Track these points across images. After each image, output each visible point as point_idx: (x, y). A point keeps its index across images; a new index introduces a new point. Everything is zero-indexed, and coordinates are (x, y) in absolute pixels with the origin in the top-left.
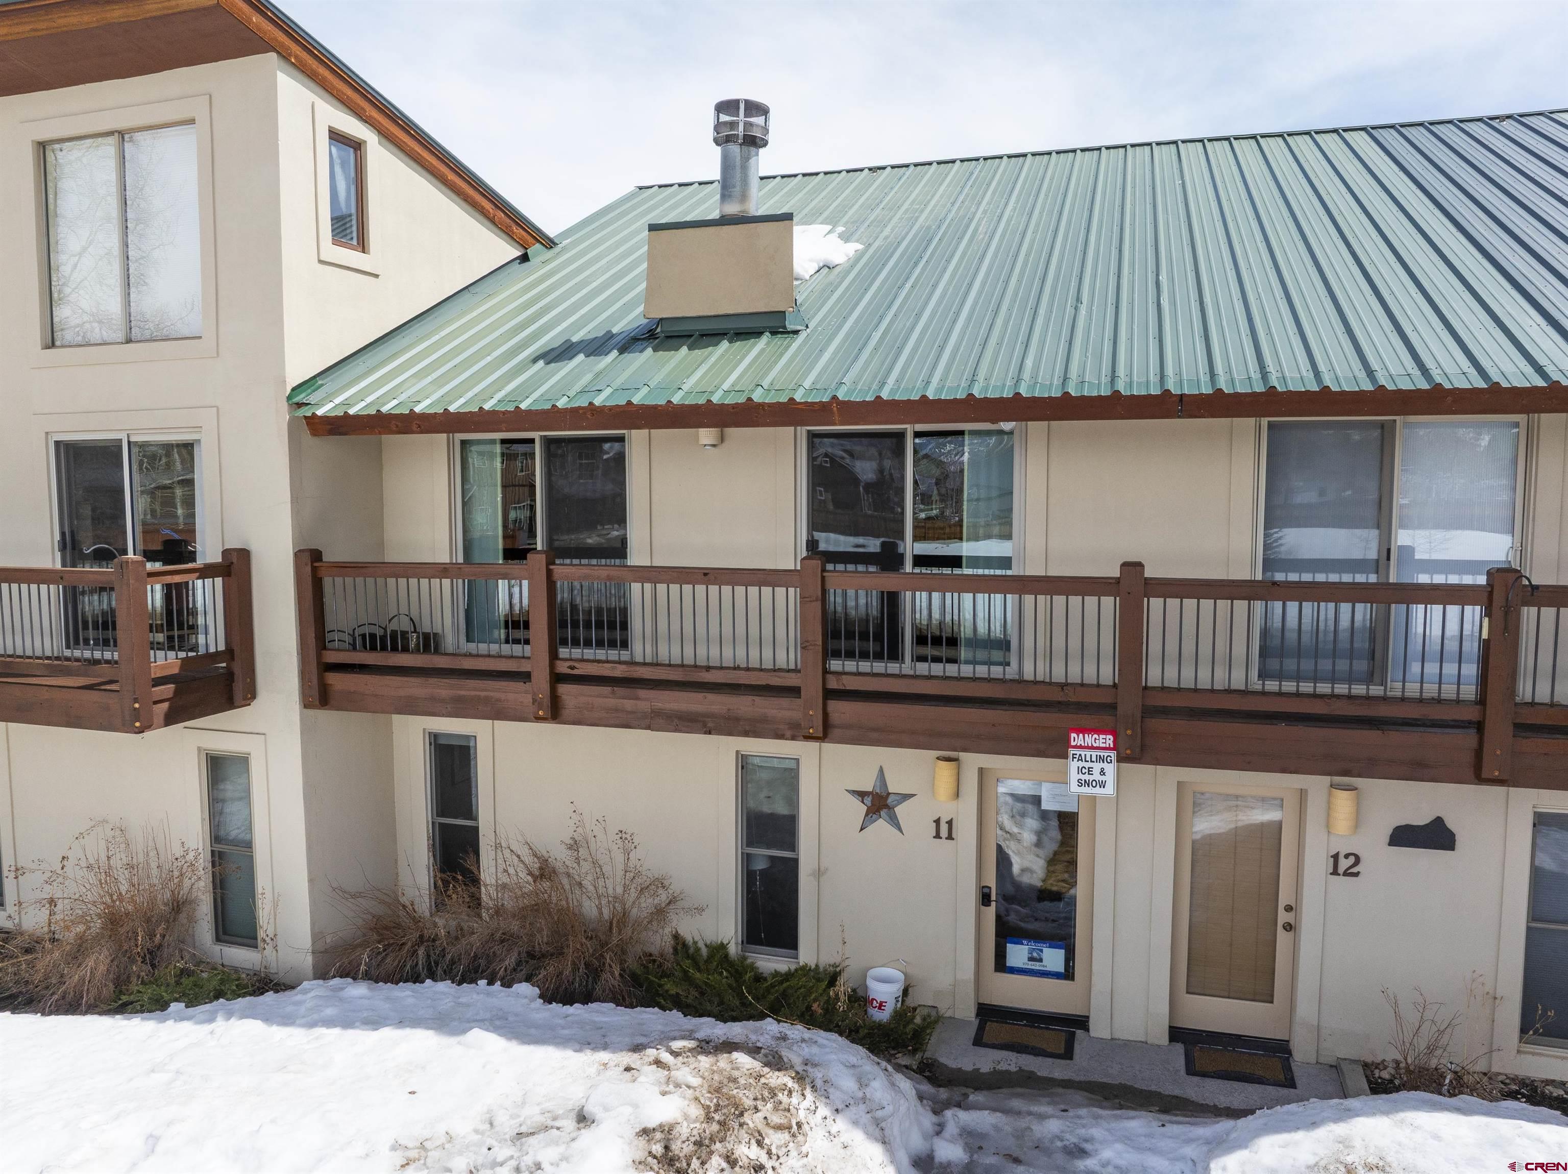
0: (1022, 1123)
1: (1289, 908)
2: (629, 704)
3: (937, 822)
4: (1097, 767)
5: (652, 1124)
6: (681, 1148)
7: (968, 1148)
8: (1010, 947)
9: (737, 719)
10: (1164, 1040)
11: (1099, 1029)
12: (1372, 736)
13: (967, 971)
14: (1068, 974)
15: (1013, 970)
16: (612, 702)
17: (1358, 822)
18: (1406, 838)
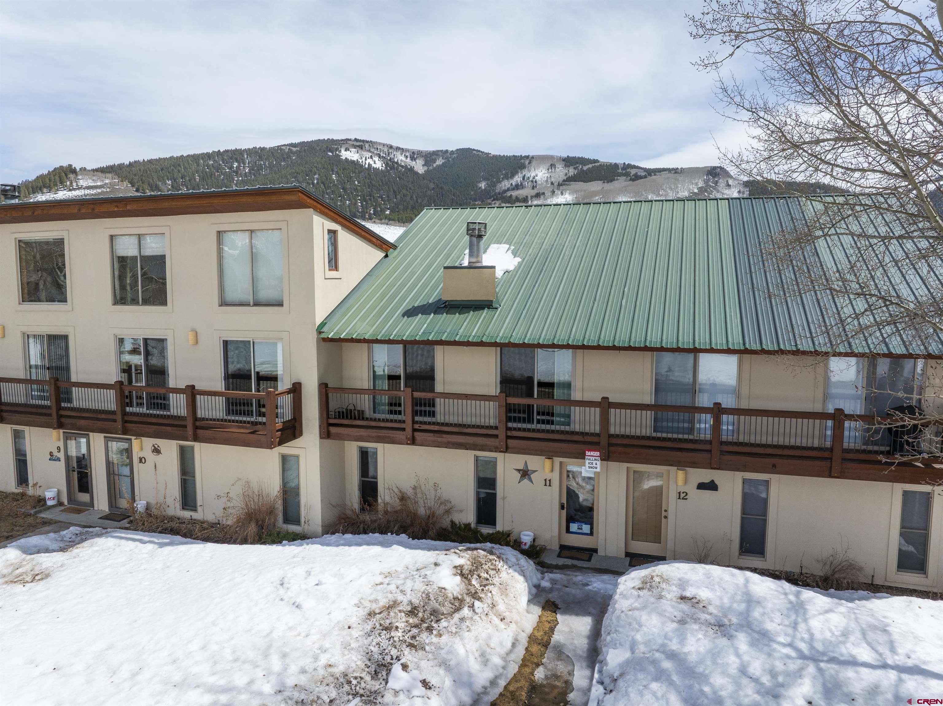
0: (569, 577)
1: (666, 511)
2: (439, 439)
3: (545, 480)
4: (594, 462)
5: (457, 565)
6: (465, 572)
7: (551, 583)
8: (571, 524)
9: (477, 445)
10: (623, 556)
11: (601, 553)
12: (679, 453)
13: (555, 532)
14: (591, 534)
15: (572, 533)
16: (433, 439)
17: (686, 482)
18: (701, 486)
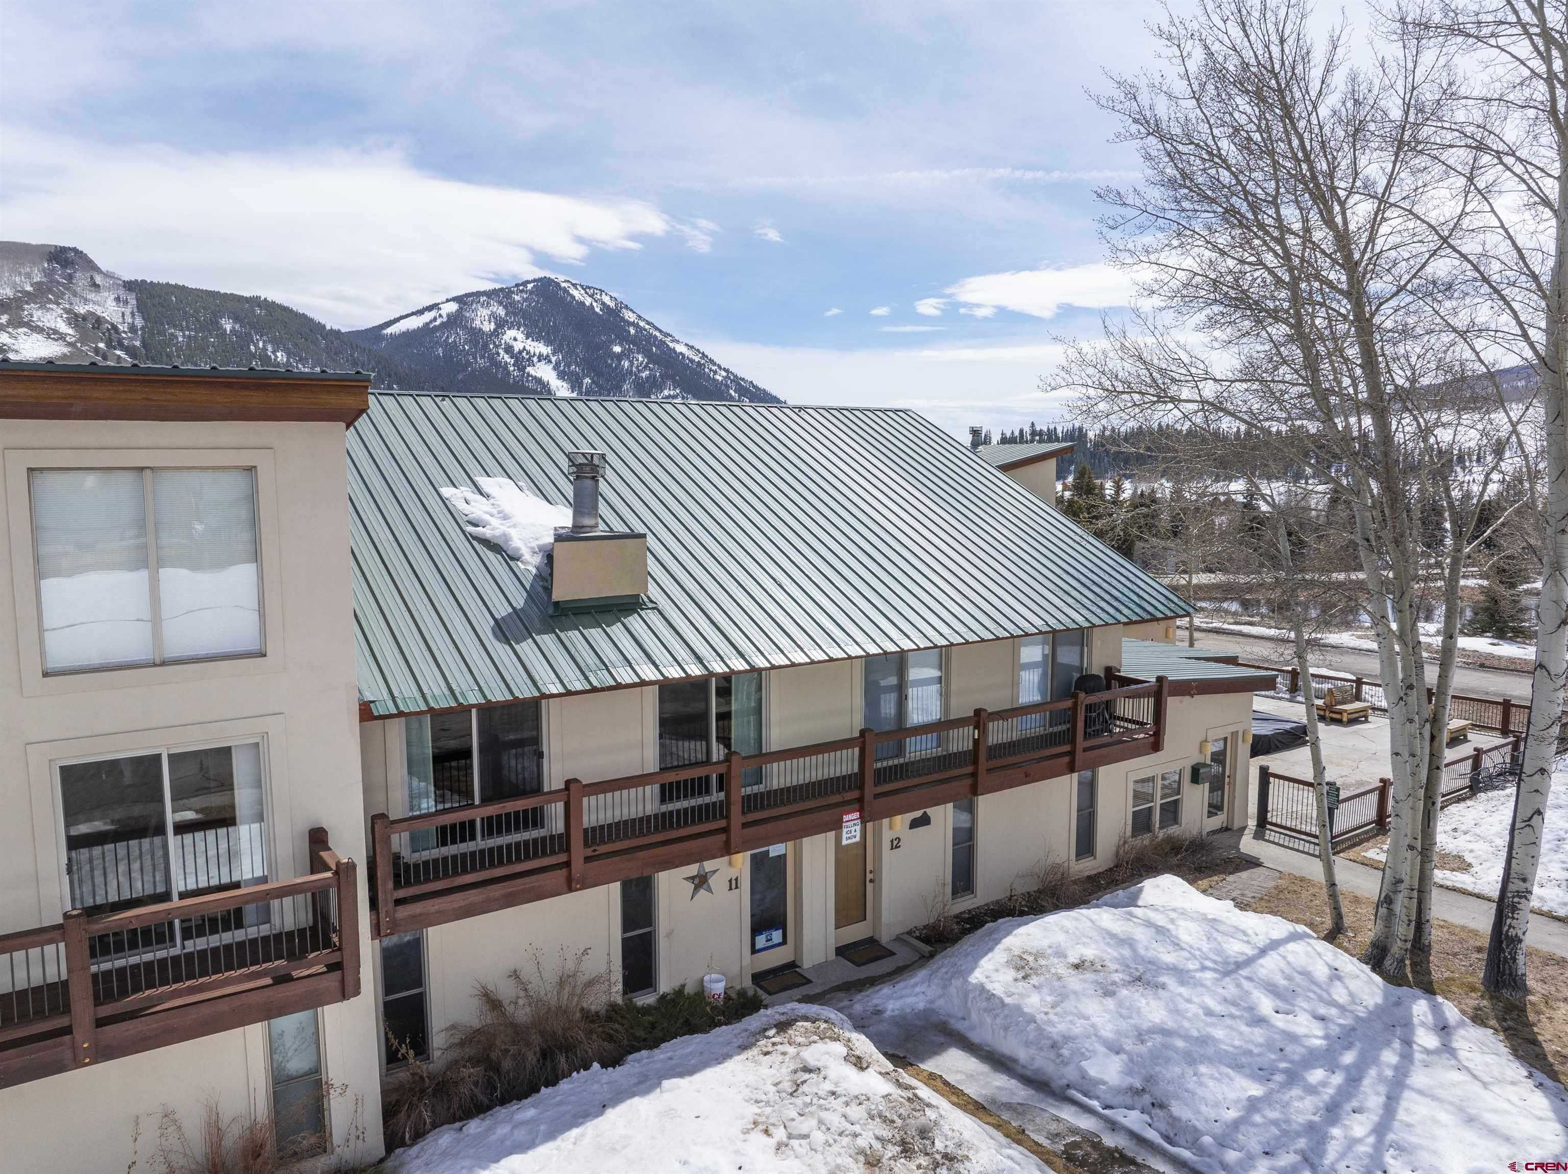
1: (871, 872)
2: (629, 864)
3: (730, 881)
4: (853, 828)
8: (757, 939)
9: (692, 854)
11: (807, 964)
13: (747, 958)
14: (785, 941)
15: (760, 951)
16: (618, 866)
17: (900, 823)
18: (915, 824)
